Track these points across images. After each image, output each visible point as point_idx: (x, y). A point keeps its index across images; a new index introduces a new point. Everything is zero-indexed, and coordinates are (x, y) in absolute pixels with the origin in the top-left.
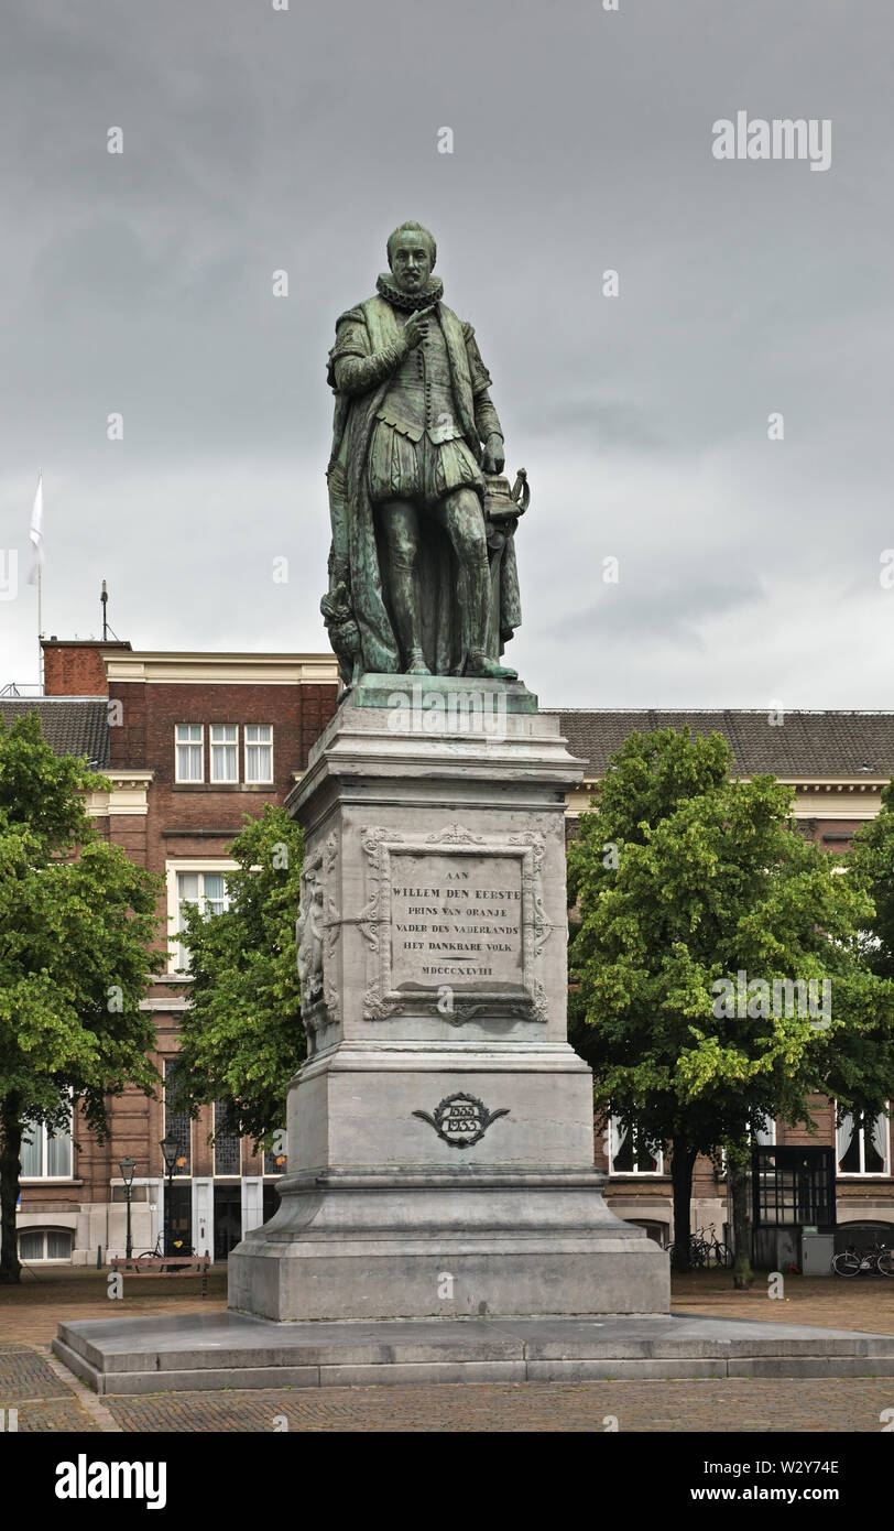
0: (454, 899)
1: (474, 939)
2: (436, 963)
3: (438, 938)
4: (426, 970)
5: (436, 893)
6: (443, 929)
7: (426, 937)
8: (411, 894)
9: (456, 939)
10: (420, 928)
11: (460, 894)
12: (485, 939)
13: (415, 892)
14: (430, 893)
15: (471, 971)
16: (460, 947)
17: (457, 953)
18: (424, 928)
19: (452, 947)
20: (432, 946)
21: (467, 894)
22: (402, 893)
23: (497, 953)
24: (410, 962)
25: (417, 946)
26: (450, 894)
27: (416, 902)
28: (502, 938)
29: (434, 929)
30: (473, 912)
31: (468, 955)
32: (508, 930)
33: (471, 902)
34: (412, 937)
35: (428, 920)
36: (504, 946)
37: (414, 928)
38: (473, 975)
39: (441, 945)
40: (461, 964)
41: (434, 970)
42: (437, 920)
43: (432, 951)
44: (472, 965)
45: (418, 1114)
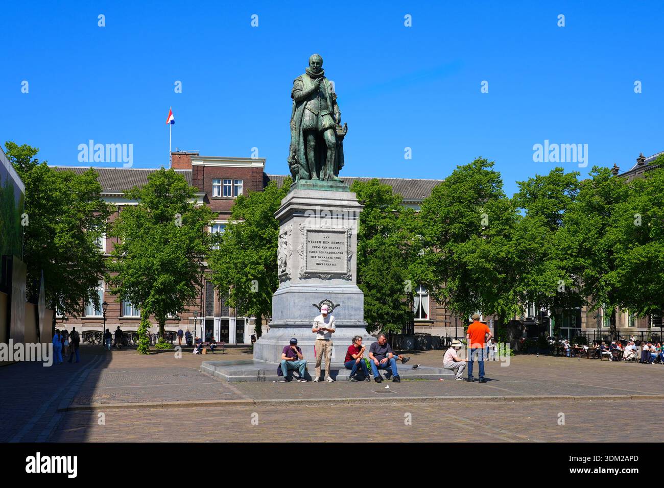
0: (325, 244)
2: (320, 262)
3: (321, 255)
4: (317, 264)
5: (320, 242)
6: (322, 252)
7: (317, 255)
9: (326, 255)
11: (327, 243)
12: (334, 255)
13: (314, 242)
14: (318, 242)
16: (327, 257)
17: (326, 259)
18: (316, 252)
19: (324, 258)
20: (319, 257)
21: (329, 243)
22: (311, 242)
23: (337, 259)
24: (312, 262)
25: (314, 258)
26: (324, 242)
27: (315, 245)
28: (339, 255)
29: (320, 252)
30: (331, 248)
31: (329, 260)
32: (341, 253)
33: (330, 245)
34: (313, 255)
35: (318, 250)
36: (339, 258)
37: (314, 252)
38: (330, 266)
39: (321, 257)
40: (327, 262)
41: (319, 264)
42: (320, 250)
43: (319, 259)
44: (330, 263)
45: (314, 305)
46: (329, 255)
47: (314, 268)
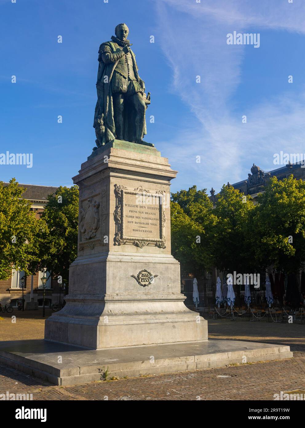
0: (142, 209)
2: (137, 228)
3: (137, 220)
4: (134, 230)
5: (137, 206)
6: (139, 217)
7: (134, 220)
8: (130, 206)
9: (143, 221)
12: (150, 221)
14: (135, 206)
16: (143, 223)
18: (133, 217)
19: (141, 223)
20: (136, 223)
22: (127, 206)
23: (153, 226)
24: (129, 227)
25: (132, 222)
27: (132, 209)
28: (154, 222)
29: (136, 217)
30: (147, 213)
31: (146, 226)
32: (156, 219)
33: (146, 210)
34: (130, 219)
35: (135, 214)
36: (155, 224)
37: (131, 217)
38: (147, 232)
39: (138, 223)
40: (144, 229)
41: (136, 230)
42: (137, 215)
43: (136, 224)
44: (147, 229)
45: (132, 276)
46: (146, 221)
47: (132, 234)
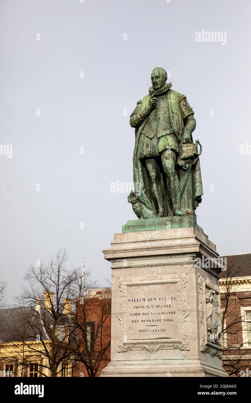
0: (151, 302)
1: (158, 317)
2: (144, 328)
3: (145, 318)
4: (140, 331)
5: (144, 300)
6: (147, 314)
7: (140, 318)
8: (135, 301)
9: (151, 317)
10: (138, 314)
11: (153, 299)
12: (163, 317)
13: (136, 300)
14: (142, 300)
15: (157, 330)
16: (153, 321)
17: (152, 323)
18: (139, 314)
19: (150, 321)
20: (142, 321)
21: (156, 300)
22: (131, 301)
23: (168, 322)
24: (134, 328)
25: (137, 321)
26: (149, 300)
27: (137, 304)
28: (170, 316)
29: (143, 314)
30: (158, 306)
31: (157, 323)
32: (172, 313)
33: (157, 302)
34: (135, 318)
35: (141, 311)
36: (170, 320)
37: (136, 314)
38: (158, 332)
39: (146, 321)
40: (154, 328)
41: (143, 331)
42: (145, 311)
43: (142, 323)
44: (158, 328)
47: (137, 337)
